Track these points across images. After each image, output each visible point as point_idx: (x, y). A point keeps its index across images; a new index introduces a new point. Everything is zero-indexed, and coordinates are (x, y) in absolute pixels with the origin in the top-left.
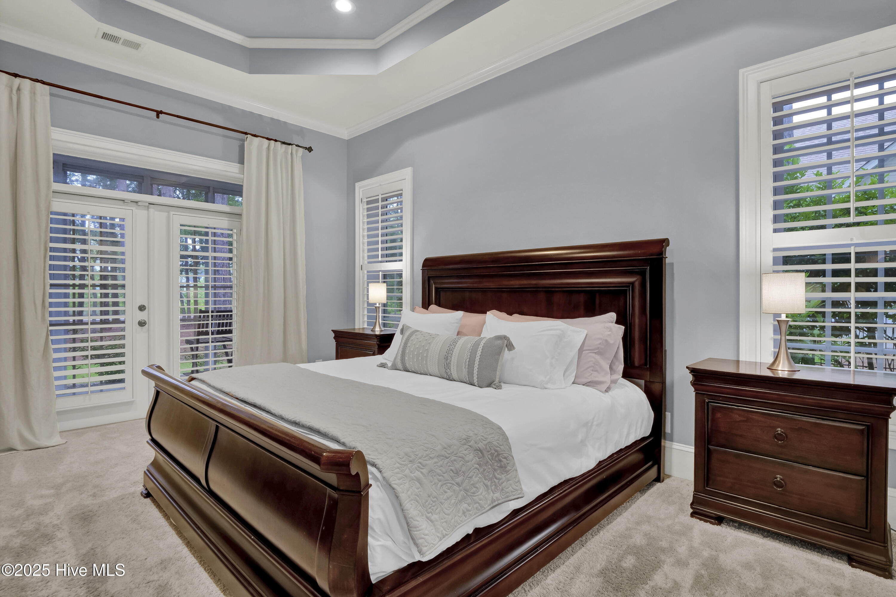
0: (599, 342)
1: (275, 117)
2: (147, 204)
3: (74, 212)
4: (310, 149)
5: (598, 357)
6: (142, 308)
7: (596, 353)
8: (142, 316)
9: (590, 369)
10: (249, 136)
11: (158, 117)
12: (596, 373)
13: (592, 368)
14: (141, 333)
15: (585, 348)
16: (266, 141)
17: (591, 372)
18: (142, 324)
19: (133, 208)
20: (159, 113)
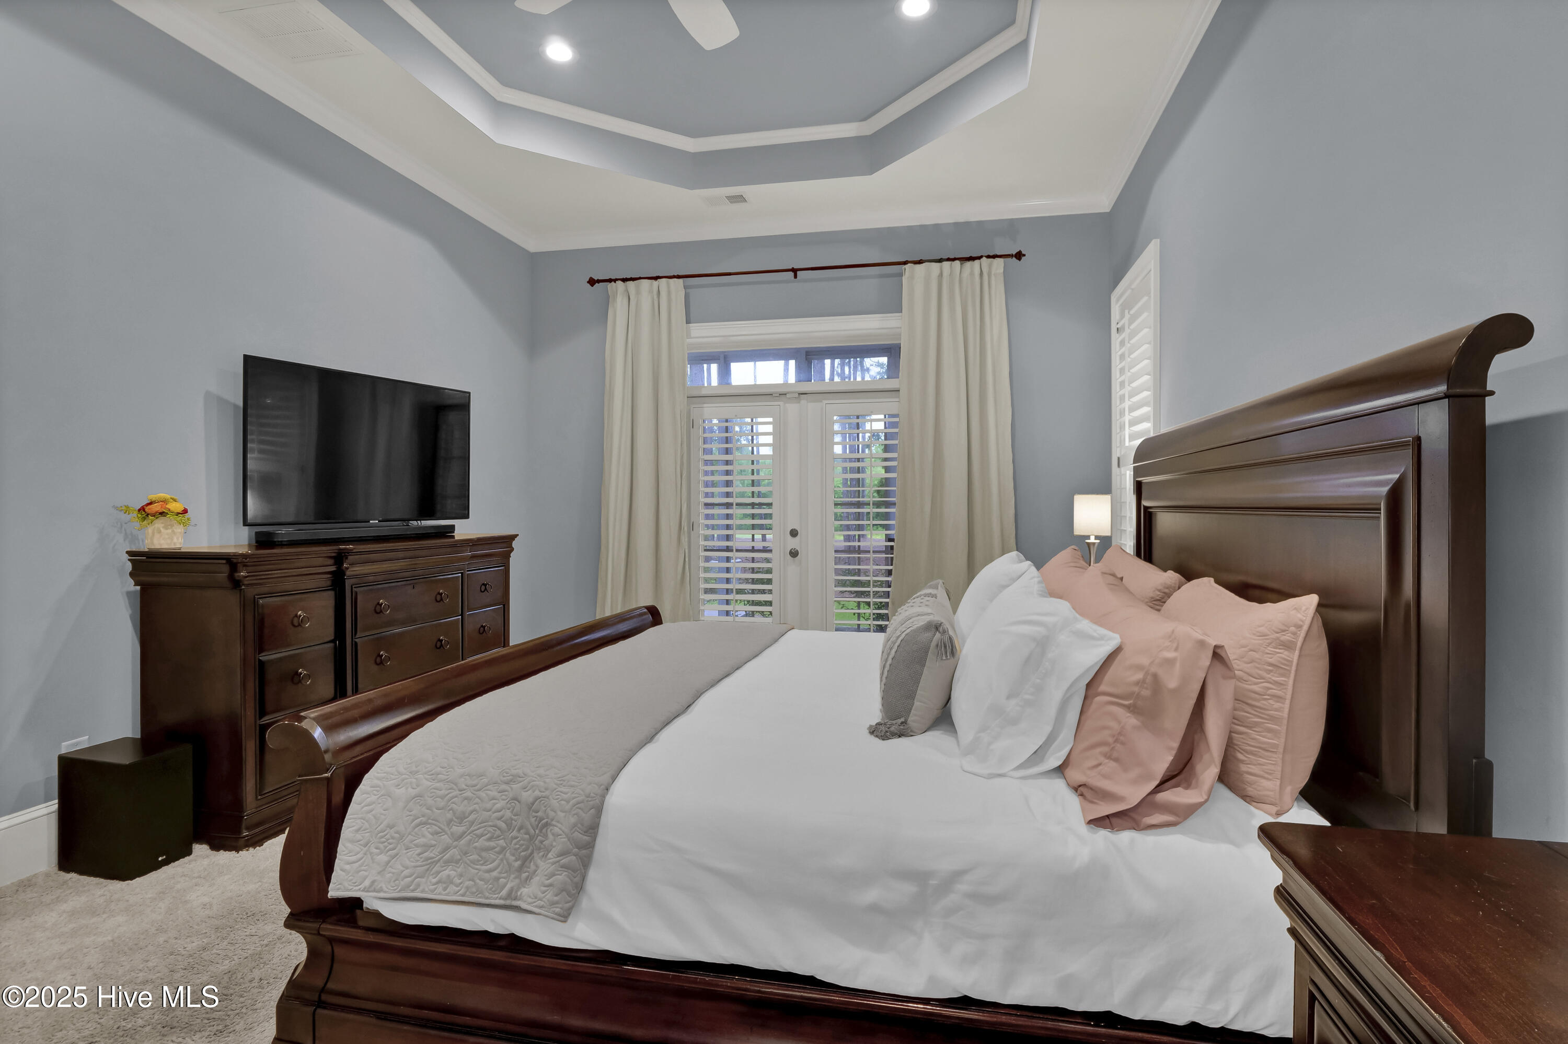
0: (1139, 676)
1: (961, 219)
2: (797, 395)
3: (727, 417)
4: (1019, 256)
5: (1131, 721)
6: (794, 533)
7: (1128, 708)
8: (793, 543)
9: (1098, 750)
10: (908, 266)
11: (796, 277)
12: (1113, 764)
13: (1105, 749)
14: (793, 567)
15: (1103, 688)
16: (935, 266)
17: (1102, 759)
18: (794, 554)
19: (781, 403)
20: (795, 271)
